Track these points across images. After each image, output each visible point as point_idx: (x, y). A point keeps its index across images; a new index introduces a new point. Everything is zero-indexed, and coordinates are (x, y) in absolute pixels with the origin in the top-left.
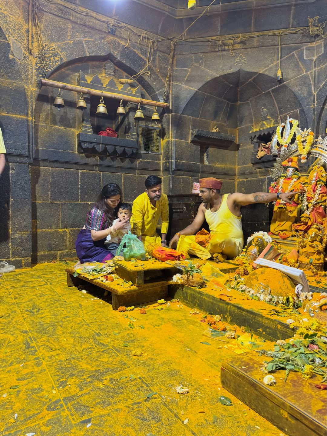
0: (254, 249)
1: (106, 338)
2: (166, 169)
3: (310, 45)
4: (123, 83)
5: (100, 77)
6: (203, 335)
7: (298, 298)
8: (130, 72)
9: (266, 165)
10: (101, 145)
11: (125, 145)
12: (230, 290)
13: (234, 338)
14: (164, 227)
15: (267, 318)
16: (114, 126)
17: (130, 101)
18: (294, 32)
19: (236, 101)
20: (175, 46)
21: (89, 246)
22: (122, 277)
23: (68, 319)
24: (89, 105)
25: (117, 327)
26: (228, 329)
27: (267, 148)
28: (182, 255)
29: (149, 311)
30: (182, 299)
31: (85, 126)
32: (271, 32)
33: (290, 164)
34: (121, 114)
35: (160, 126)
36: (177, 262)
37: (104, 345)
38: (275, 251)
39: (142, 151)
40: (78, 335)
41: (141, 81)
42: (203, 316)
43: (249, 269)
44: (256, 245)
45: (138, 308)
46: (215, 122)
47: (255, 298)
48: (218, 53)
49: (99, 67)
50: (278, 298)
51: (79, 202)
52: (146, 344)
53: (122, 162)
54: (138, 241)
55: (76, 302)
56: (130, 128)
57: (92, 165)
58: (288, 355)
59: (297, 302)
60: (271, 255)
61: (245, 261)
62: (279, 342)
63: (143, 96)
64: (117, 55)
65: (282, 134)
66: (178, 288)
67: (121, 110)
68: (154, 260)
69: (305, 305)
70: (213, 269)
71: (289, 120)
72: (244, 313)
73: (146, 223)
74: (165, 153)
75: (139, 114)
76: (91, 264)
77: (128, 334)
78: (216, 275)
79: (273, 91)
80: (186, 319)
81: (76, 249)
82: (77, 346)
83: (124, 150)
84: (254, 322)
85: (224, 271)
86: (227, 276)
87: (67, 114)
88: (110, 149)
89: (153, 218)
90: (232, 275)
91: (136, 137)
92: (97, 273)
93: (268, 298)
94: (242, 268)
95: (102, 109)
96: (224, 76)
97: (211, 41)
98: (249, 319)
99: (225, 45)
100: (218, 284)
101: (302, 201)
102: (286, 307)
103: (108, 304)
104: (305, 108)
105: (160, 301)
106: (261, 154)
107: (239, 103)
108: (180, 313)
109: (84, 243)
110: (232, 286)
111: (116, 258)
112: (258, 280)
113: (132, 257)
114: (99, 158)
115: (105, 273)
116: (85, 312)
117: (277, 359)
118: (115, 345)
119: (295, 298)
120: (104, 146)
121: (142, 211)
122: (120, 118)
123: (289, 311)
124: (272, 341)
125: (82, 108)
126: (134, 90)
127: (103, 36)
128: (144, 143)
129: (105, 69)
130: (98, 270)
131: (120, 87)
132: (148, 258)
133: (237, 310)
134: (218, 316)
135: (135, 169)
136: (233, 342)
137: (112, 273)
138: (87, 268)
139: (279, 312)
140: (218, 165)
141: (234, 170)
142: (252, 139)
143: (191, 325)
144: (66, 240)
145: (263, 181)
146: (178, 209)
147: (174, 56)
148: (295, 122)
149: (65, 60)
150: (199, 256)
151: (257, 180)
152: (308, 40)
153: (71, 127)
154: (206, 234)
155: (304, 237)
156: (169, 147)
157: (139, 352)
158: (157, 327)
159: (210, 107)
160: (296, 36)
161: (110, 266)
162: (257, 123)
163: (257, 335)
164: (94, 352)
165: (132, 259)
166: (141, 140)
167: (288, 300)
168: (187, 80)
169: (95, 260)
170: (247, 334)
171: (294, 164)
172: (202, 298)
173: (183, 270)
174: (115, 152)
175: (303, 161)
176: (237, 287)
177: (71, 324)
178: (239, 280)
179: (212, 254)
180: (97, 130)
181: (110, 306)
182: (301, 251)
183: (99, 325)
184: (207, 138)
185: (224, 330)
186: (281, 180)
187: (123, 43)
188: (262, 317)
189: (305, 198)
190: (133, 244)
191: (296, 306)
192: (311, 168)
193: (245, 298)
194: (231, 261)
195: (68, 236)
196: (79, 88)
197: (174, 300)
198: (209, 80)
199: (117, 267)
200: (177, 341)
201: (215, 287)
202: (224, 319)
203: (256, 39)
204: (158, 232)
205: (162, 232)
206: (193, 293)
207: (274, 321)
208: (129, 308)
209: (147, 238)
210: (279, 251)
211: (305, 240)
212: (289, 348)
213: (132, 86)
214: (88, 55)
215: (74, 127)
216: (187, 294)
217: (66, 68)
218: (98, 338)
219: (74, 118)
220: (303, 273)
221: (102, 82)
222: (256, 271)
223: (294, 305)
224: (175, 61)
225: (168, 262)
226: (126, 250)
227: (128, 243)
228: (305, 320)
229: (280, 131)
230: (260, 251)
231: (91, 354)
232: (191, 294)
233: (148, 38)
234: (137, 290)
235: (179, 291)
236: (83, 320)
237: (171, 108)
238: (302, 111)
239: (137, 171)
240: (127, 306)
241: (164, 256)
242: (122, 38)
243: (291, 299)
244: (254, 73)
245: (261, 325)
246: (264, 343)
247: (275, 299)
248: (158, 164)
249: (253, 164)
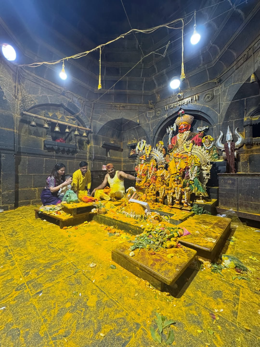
0: (129, 195)
1: (55, 244)
2: (90, 159)
3: (149, 111)
4: (68, 118)
5: (56, 114)
6: (105, 236)
7: (146, 215)
8: (72, 114)
9: (134, 158)
10: (56, 146)
11: (69, 147)
12: (118, 214)
13: (119, 236)
14: (89, 186)
15: (133, 225)
16: (64, 137)
17: (72, 127)
18: (143, 105)
19: (121, 131)
20: (94, 104)
21: (48, 197)
22: (65, 212)
23: (34, 236)
24: (50, 127)
25: (62, 237)
26: (116, 232)
27: (134, 151)
28: (96, 199)
29: (80, 227)
30: (96, 220)
31: (48, 137)
32: (135, 104)
33: (143, 158)
34: (67, 132)
35: (87, 139)
36: (94, 203)
37: (54, 248)
38: (137, 195)
39: (78, 150)
40: (39, 245)
41: (78, 118)
42: (105, 227)
43: (127, 204)
44: (130, 193)
45: (74, 227)
46: (112, 139)
47: (129, 216)
48: (113, 110)
49: (56, 109)
50: (138, 216)
51: (44, 174)
52: (76, 244)
53: (68, 155)
54: (74, 194)
55: (39, 227)
56: (72, 139)
57: (52, 156)
58: (140, 241)
59: (146, 217)
60: (136, 197)
61: (125, 200)
62: (137, 236)
63: (79, 125)
64: (66, 105)
65: (140, 146)
66: (94, 215)
67: (67, 130)
68: (82, 202)
69: (148, 218)
70: (111, 205)
71: (142, 140)
72: (123, 224)
73: (79, 184)
74: (89, 151)
75: (76, 133)
76: (49, 206)
77: (67, 241)
78: (113, 207)
79: (136, 128)
80: (97, 230)
81: (41, 198)
82: (38, 251)
83: (69, 149)
84: (128, 228)
85: (116, 205)
86: (117, 207)
87: (38, 130)
88: (61, 148)
89: (83, 181)
90: (119, 207)
91: (75, 143)
92: (52, 211)
93: (134, 216)
94: (124, 203)
95: (57, 129)
96: (116, 120)
97: (110, 104)
98: (125, 227)
99: (116, 107)
100: (113, 212)
101: (147, 174)
102: (141, 219)
103: (58, 226)
104: (148, 136)
105: (85, 222)
106: (131, 154)
107: (122, 132)
108: (95, 227)
109: (45, 196)
110: (119, 212)
111: (63, 202)
112: (130, 208)
113: (71, 201)
114: (56, 152)
115: (56, 210)
116: (44, 231)
117: (136, 244)
118: (60, 247)
119: (145, 215)
120: (58, 147)
121: (78, 178)
122: (67, 134)
123: (142, 221)
124: (135, 235)
125: (46, 128)
126: (74, 122)
127: (58, 95)
128: (79, 146)
129: (59, 111)
130: (52, 209)
131: (67, 120)
132: (79, 202)
133: (120, 223)
134: (112, 226)
135: (74, 158)
136: (118, 238)
137: (60, 210)
138: (47, 208)
139: (138, 222)
140: (114, 158)
141: (121, 160)
142: (128, 147)
143: (100, 232)
144: (36, 194)
145: (133, 165)
146: (95, 177)
147: (93, 109)
148: (145, 141)
149: (37, 104)
150: (105, 199)
151: (131, 164)
152: (149, 109)
153: (40, 137)
154: (108, 188)
155: (148, 188)
156: (91, 149)
157: (72, 249)
158: (82, 235)
159: (110, 132)
160: (144, 107)
161: (59, 207)
162: (130, 141)
163: (128, 233)
164: (48, 252)
165: (71, 202)
166: (77, 145)
167: (142, 216)
168: (100, 120)
169: (52, 204)
170: (125, 233)
171: (144, 159)
172: (105, 219)
173: (97, 206)
174: (64, 150)
175: (147, 157)
176: (121, 212)
177: (35, 239)
178: (122, 209)
179: (111, 198)
180: (54, 139)
181: (59, 227)
182: (147, 194)
183: (52, 238)
184: (109, 146)
185: (115, 233)
186: (140, 165)
187: (69, 100)
188: (131, 225)
189: (148, 172)
190: (72, 195)
191: (145, 218)
192: (151, 160)
193: (124, 217)
194: (119, 200)
195: (37, 192)
196: (45, 118)
197: (93, 221)
198: (109, 121)
199: (63, 207)
200: (93, 241)
201: (111, 213)
202: (115, 227)
203: (129, 106)
204: (86, 188)
205: (88, 188)
206: (101, 217)
207: (136, 226)
208: (69, 227)
209: (80, 191)
210: (139, 195)
211: (149, 190)
212: (141, 238)
213: (73, 120)
214: (50, 103)
215: (42, 137)
216: (98, 217)
217: (38, 108)
218: (51, 245)
219: (42, 133)
220: (148, 204)
221: (58, 116)
222: (129, 204)
223: (144, 218)
224: (94, 111)
225: (89, 203)
226: (68, 198)
227: (69, 195)
228: (148, 225)
229: (139, 145)
230: (131, 195)
231: (45, 254)
232: (100, 217)
233: (81, 99)
234: (73, 218)
235: (95, 217)
236: (43, 236)
237: (92, 131)
238: (147, 137)
239: (75, 159)
240: (67, 226)
241: (87, 200)
242: (68, 97)
243: (143, 216)
244: (128, 120)
245: (130, 229)
246: (132, 237)
247: (137, 216)
248: (86, 156)
249: (129, 158)
